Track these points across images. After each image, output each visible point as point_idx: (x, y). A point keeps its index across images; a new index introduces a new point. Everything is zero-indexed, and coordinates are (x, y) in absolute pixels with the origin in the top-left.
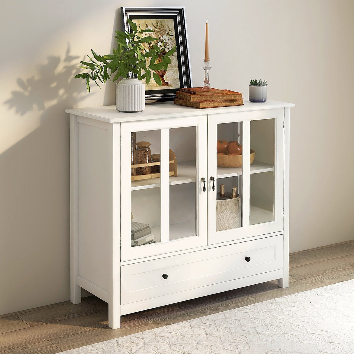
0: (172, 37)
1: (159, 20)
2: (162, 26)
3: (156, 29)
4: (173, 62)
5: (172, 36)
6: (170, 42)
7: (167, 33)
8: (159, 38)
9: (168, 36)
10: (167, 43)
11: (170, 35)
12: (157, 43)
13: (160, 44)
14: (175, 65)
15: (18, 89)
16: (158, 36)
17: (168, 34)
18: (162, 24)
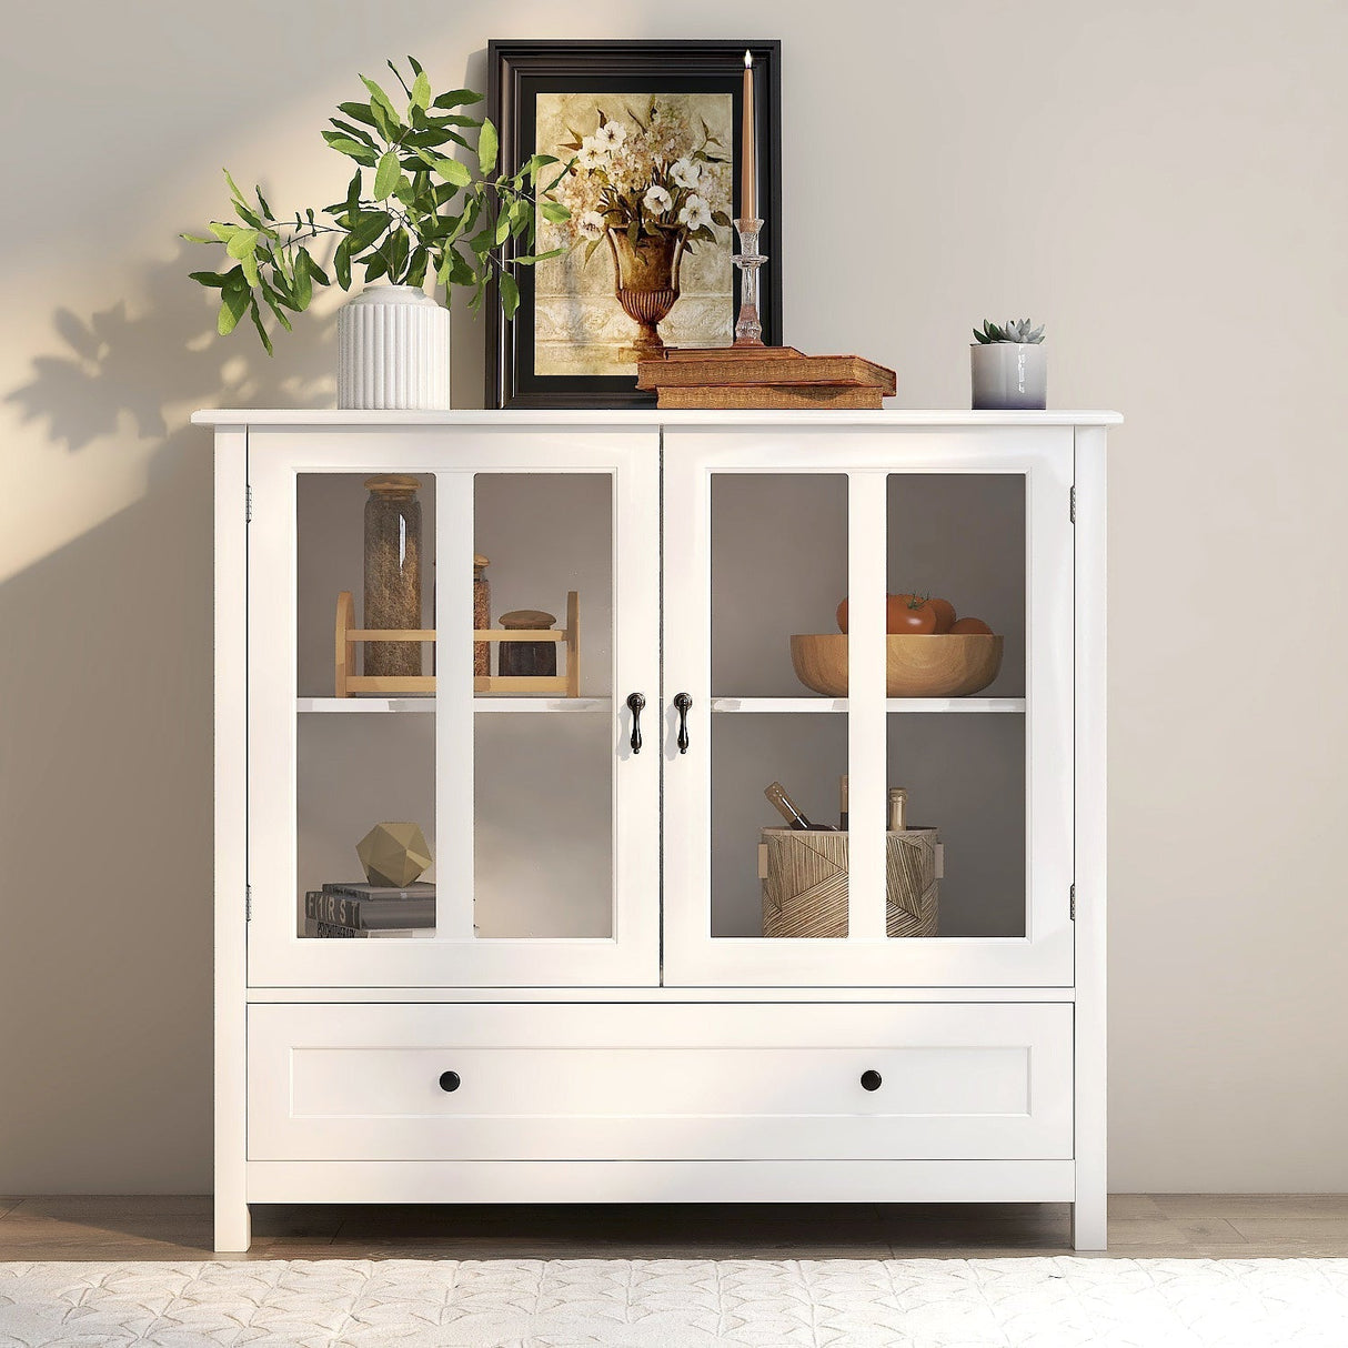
0: (716, 167)
1: (662, 99)
2: (676, 123)
3: (645, 131)
4: (710, 266)
5: (716, 160)
6: (706, 187)
7: (695, 148)
8: (656, 170)
9: (700, 162)
10: (690, 192)
11: (710, 159)
12: (641, 190)
13: (656, 191)
14: (721, 282)
15: (58, 348)
16: (650, 163)
17: (699, 155)
18: (676, 113)
